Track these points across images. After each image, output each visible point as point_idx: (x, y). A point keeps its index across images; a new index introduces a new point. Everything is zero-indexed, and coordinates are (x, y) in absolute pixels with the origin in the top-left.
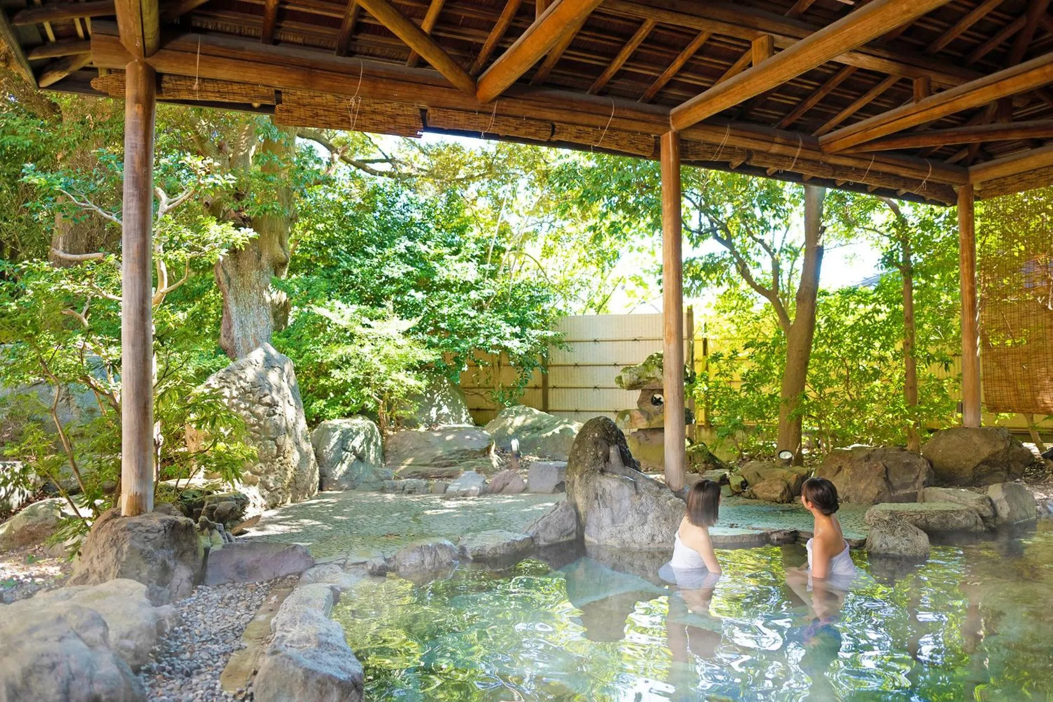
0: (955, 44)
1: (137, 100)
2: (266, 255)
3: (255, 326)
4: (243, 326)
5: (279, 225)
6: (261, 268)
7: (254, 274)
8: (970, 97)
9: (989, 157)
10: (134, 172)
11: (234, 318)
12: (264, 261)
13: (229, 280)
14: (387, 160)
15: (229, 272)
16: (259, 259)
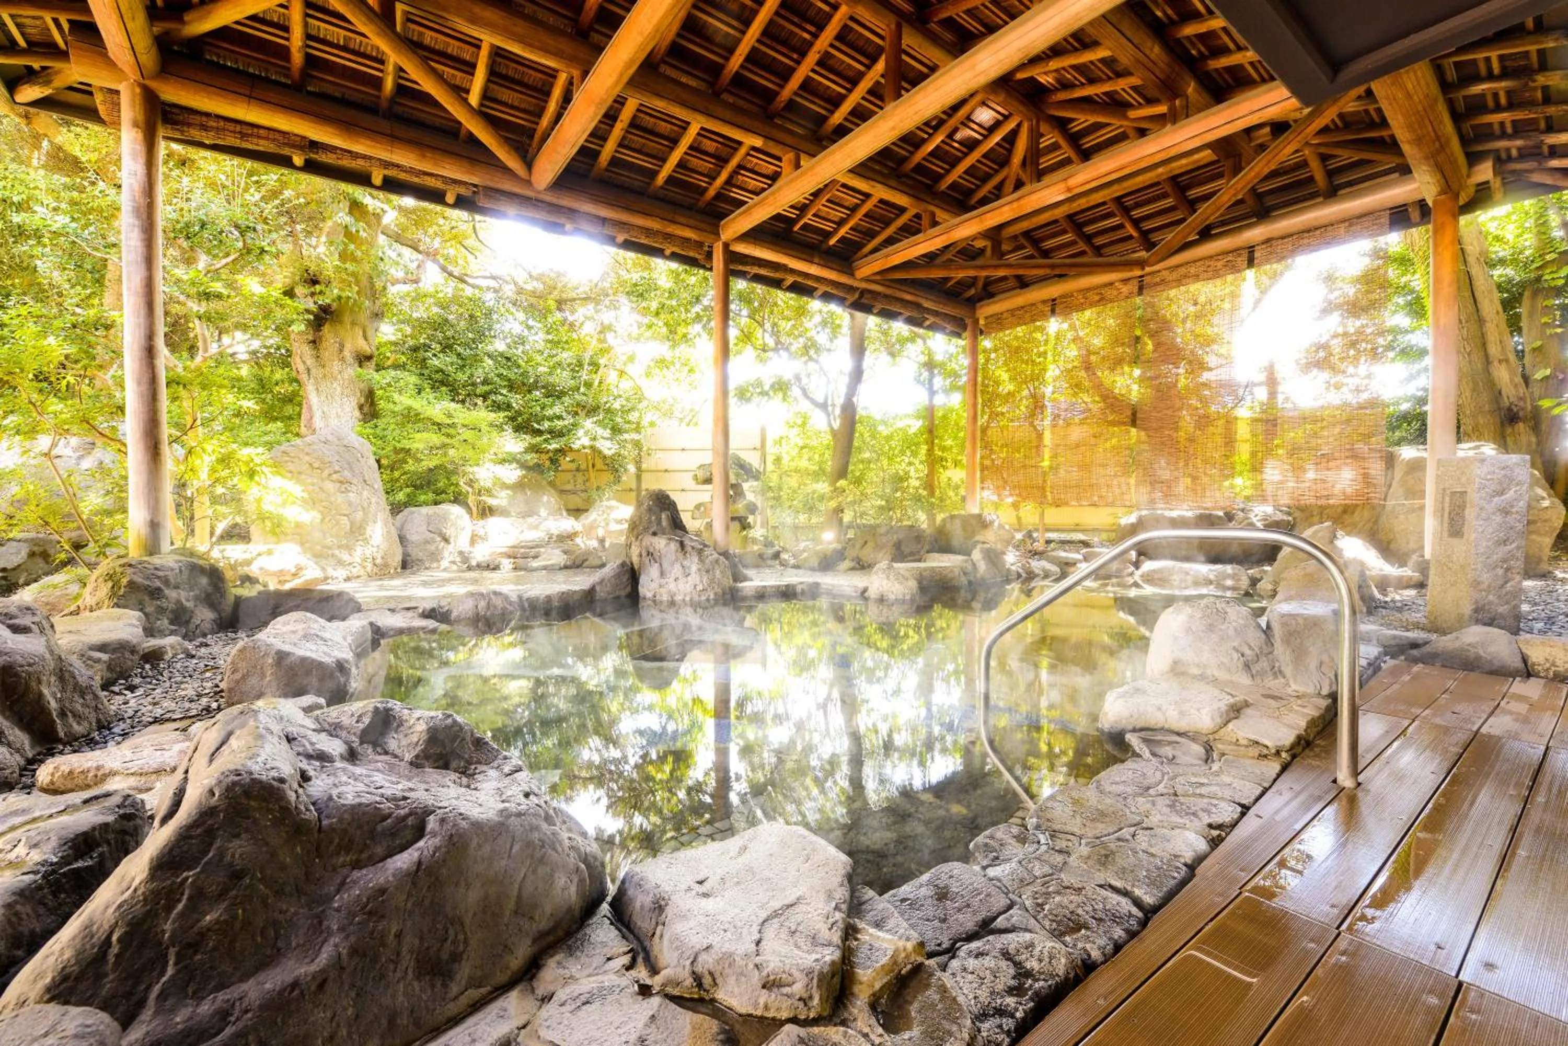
0: (954, 186)
1: (136, 125)
2: (348, 347)
3: (338, 416)
4: (325, 416)
5: (363, 317)
6: (343, 359)
7: (336, 366)
8: (961, 228)
9: (991, 295)
10: (134, 201)
11: (315, 408)
12: (347, 353)
13: (309, 370)
14: (493, 278)
15: (309, 362)
16: (341, 351)
